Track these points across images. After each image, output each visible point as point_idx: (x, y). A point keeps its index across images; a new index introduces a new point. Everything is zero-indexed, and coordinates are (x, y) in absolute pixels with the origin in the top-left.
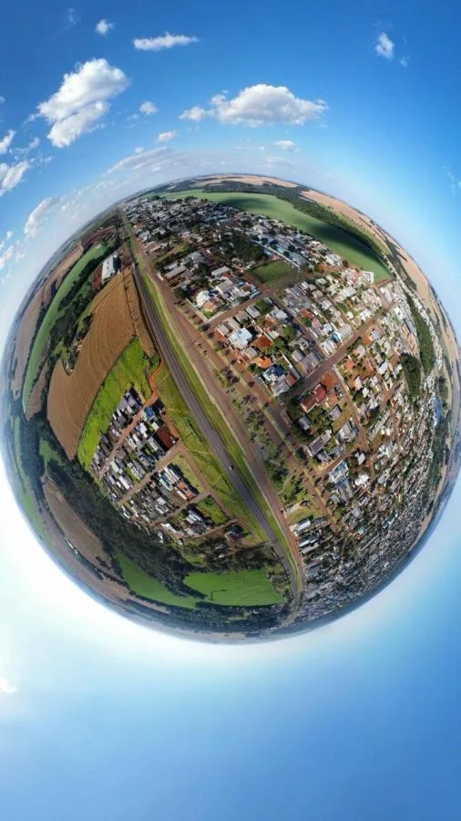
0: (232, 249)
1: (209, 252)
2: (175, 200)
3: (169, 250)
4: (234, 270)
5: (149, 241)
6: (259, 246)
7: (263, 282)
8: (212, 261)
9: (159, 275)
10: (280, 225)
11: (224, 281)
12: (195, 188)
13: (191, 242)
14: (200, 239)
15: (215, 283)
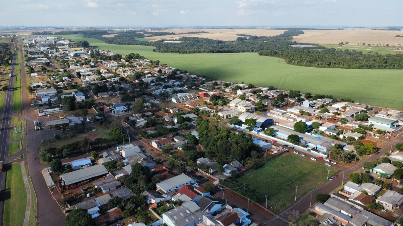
0: (196, 142)
1: (154, 145)
2: (111, 54)
3: (82, 132)
4: (201, 180)
5: (50, 105)
6: (243, 135)
7: (261, 201)
8: (159, 163)
9: (46, 173)
10: (271, 93)
11: (179, 203)
12: (142, 44)
13: (125, 124)
14: (141, 122)
15: (161, 209)
